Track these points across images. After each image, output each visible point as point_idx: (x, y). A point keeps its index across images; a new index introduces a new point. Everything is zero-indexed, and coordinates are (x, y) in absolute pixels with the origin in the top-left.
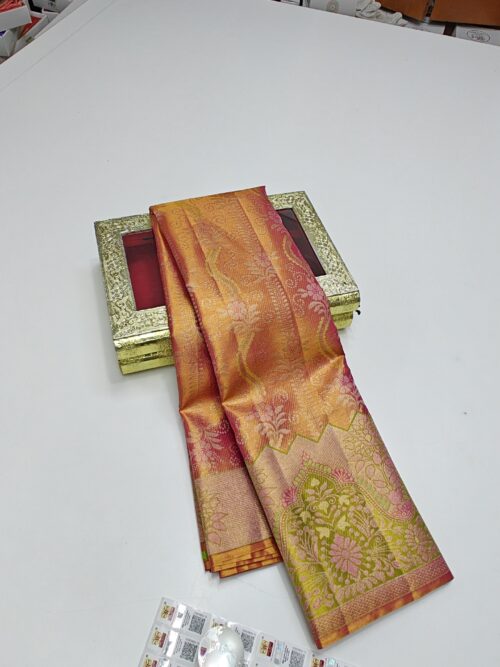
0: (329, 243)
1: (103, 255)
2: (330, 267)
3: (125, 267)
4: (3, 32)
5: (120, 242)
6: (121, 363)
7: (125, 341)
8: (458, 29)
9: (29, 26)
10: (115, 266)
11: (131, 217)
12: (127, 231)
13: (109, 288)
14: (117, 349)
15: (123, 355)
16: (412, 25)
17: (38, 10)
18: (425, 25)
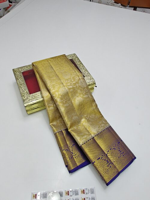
0: (85, 68)
1: (17, 79)
2: (86, 75)
3: (24, 82)
4: (1, 9)
5: (22, 75)
6: (27, 111)
7: (28, 104)
8: (138, 9)
9: (9, 7)
10: (21, 82)
11: (24, 67)
12: (23, 71)
13: (20, 88)
14: (25, 107)
15: (27, 108)
16: (124, 7)
17: (11, 2)
18: (128, 7)
